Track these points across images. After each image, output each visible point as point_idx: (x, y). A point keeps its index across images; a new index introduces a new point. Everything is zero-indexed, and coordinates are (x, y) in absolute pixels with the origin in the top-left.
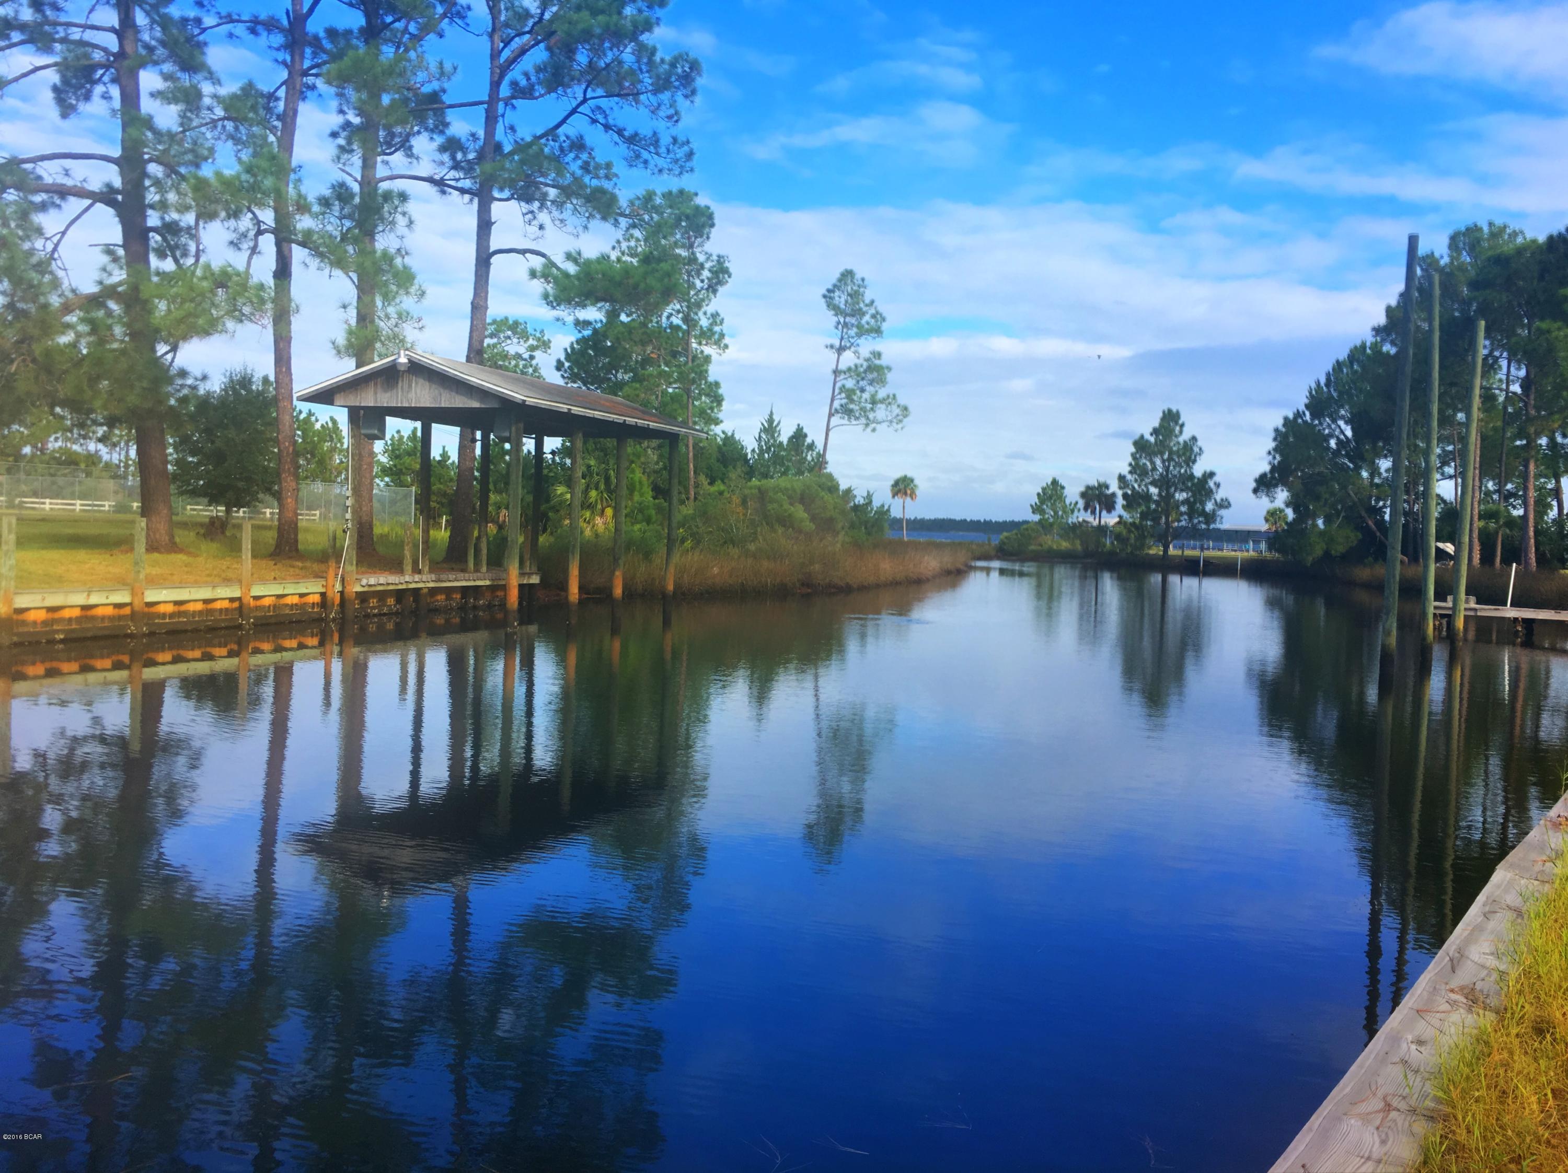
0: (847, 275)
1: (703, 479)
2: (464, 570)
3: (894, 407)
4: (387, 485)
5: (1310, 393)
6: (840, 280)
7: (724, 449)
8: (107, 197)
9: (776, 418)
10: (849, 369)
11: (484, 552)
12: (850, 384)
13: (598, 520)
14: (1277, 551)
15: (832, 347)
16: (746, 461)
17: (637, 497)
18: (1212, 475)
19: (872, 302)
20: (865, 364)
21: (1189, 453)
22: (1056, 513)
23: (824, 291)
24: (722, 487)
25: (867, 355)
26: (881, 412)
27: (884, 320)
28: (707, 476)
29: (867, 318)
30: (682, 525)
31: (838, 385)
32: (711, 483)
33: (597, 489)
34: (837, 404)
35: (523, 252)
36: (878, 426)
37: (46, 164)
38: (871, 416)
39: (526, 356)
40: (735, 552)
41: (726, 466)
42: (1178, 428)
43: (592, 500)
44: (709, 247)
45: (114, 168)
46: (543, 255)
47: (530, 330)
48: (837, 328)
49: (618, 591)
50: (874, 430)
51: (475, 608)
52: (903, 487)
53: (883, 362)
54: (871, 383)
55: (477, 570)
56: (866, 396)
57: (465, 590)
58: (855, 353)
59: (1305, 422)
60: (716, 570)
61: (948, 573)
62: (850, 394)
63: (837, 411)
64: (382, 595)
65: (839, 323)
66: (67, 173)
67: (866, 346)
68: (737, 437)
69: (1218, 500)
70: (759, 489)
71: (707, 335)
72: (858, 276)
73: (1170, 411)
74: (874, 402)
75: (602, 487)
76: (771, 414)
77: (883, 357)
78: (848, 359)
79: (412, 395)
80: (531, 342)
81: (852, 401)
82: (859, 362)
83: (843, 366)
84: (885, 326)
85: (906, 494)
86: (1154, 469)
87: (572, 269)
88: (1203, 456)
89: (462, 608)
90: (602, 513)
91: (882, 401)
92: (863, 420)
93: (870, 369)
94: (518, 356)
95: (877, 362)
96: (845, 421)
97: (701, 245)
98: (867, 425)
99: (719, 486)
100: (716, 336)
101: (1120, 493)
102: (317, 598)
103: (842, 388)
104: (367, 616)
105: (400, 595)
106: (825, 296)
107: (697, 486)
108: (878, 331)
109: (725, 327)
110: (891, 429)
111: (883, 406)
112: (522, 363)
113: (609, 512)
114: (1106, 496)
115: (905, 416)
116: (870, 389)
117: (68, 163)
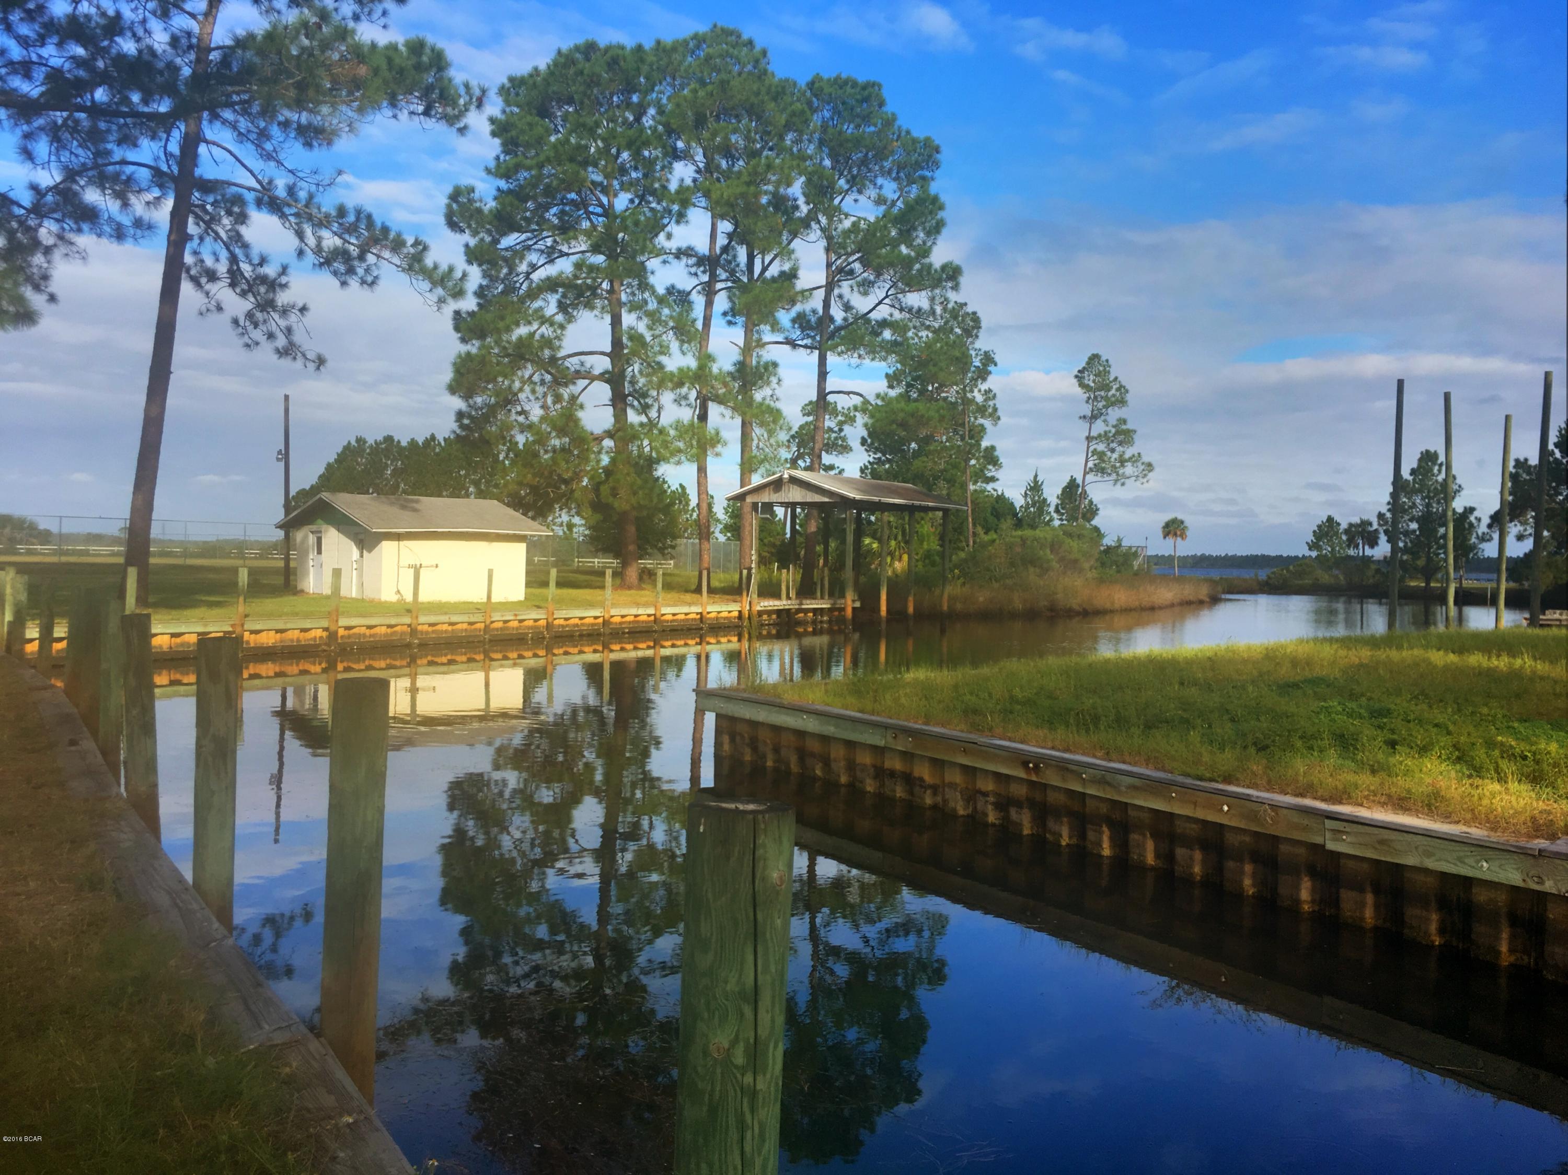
0: (1094, 358)
1: (979, 530)
2: (815, 598)
3: (1139, 464)
4: (729, 539)
5: (1560, 432)
6: (1088, 363)
7: (997, 506)
8: (602, 377)
9: (1040, 479)
10: (1100, 435)
11: (827, 586)
12: (1101, 447)
13: (897, 565)
14: (1514, 581)
15: (1084, 417)
16: (1015, 515)
17: (925, 546)
18: (1471, 510)
19: (1116, 379)
20: (1113, 430)
21: (1446, 491)
22: (1333, 549)
23: (1076, 373)
24: (995, 536)
25: (1115, 423)
26: (1129, 469)
27: (1127, 391)
28: (983, 527)
29: (1113, 392)
30: (956, 567)
31: (1091, 449)
32: (986, 533)
33: (895, 539)
34: (1090, 464)
35: (848, 393)
36: (1127, 481)
37: (570, 360)
38: (1121, 471)
39: (836, 429)
40: (996, 585)
41: (999, 520)
42: (1436, 468)
43: (892, 548)
44: (978, 345)
45: (608, 359)
46: (861, 395)
47: (839, 408)
48: (1087, 402)
49: (911, 610)
50: (1123, 484)
51: (821, 622)
52: (1173, 528)
53: (1129, 426)
54: (1120, 443)
55: (822, 598)
56: (1115, 456)
57: (815, 611)
58: (1105, 421)
59: (1556, 459)
60: (981, 599)
61: (1189, 603)
62: (1101, 455)
63: (1091, 470)
64: (769, 613)
65: (1089, 398)
66: (582, 364)
67: (1114, 414)
68: (1007, 495)
69: (1480, 534)
70: (1021, 537)
71: (982, 410)
72: (1104, 358)
73: (1427, 451)
74: (1122, 461)
75: (900, 538)
76: (1036, 476)
77: (1129, 422)
78: (1099, 427)
79: (790, 495)
80: (840, 418)
81: (1104, 461)
82: (1107, 429)
83: (1094, 434)
84: (1129, 397)
85: (1175, 535)
86: (1414, 505)
87: (880, 402)
88: (1463, 493)
89: (814, 622)
90: (900, 559)
91: (1130, 459)
92: (1114, 476)
93: (1118, 433)
94: (830, 430)
95: (1124, 427)
96: (1098, 478)
97: (973, 343)
98: (1116, 481)
99: (992, 535)
100: (990, 410)
101: (1381, 530)
102: (736, 614)
103: (1095, 452)
104: (762, 625)
105: (779, 612)
106: (1076, 377)
107: (974, 534)
108: (1122, 402)
109: (998, 402)
110: (1138, 483)
111: (1129, 464)
112: (834, 435)
113: (905, 557)
114: (1370, 532)
115: (1150, 471)
116: (1119, 449)
117: (583, 358)
